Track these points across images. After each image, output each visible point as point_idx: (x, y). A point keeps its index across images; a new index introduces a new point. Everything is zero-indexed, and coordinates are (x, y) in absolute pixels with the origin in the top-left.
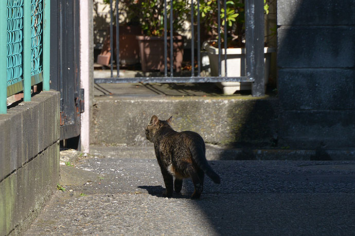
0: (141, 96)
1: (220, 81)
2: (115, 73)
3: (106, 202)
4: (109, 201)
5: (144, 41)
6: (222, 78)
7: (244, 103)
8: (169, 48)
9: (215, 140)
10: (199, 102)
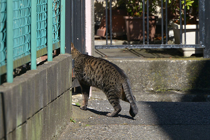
0: (127, 57)
1: (181, 47)
2: (109, 42)
3: (103, 130)
4: (105, 129)
5: (129, 20)
6: (183, 46)
7: (198, 62)
8: (146, 24)
9: (178, 88)
10: (167, 62)
